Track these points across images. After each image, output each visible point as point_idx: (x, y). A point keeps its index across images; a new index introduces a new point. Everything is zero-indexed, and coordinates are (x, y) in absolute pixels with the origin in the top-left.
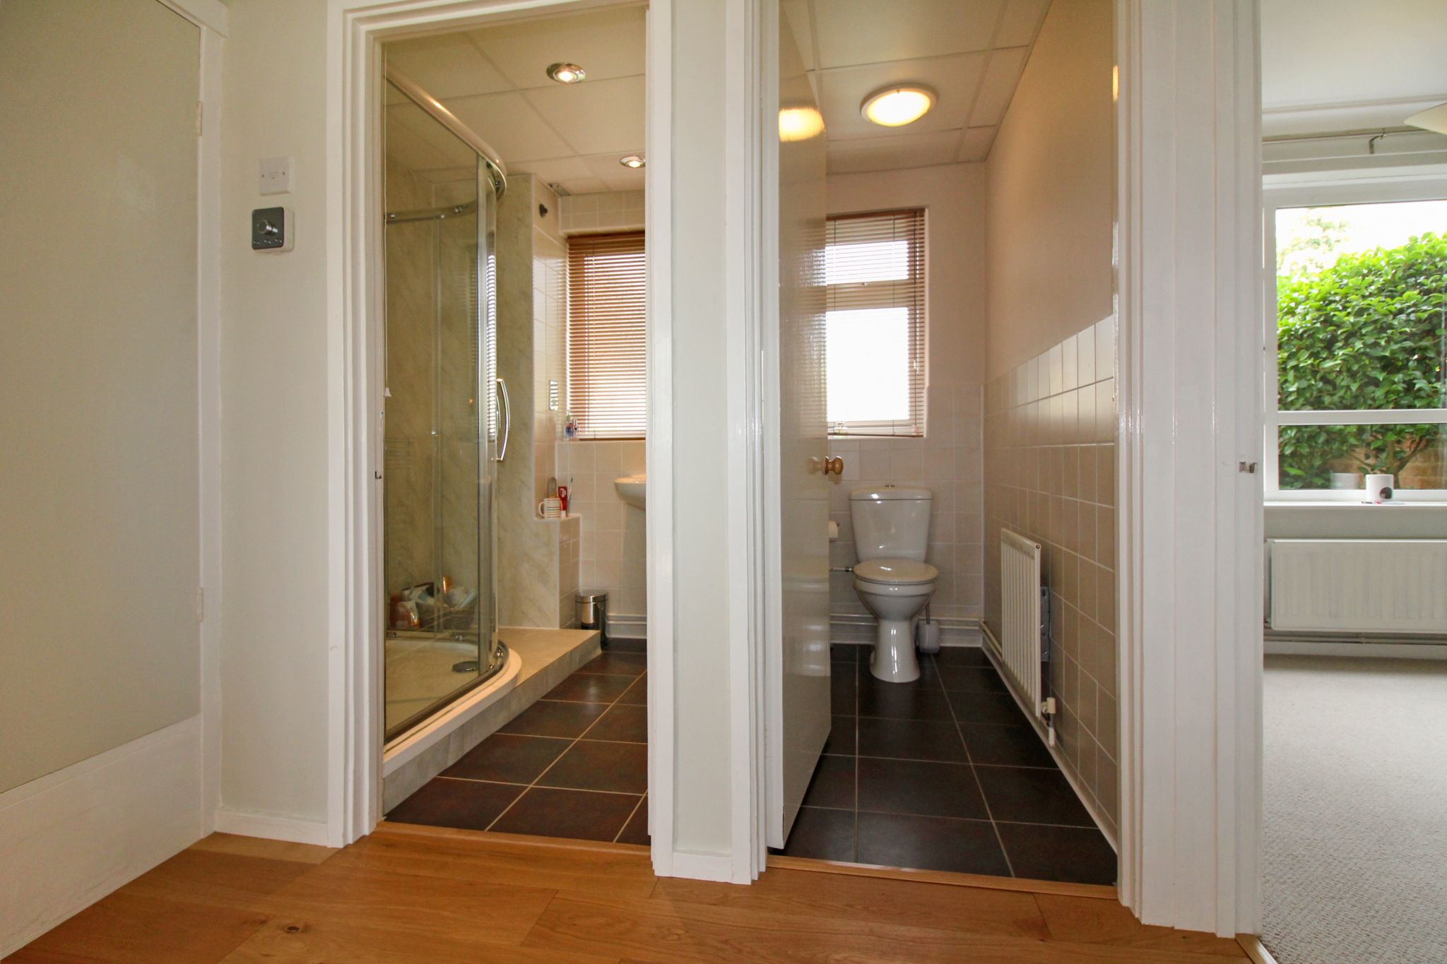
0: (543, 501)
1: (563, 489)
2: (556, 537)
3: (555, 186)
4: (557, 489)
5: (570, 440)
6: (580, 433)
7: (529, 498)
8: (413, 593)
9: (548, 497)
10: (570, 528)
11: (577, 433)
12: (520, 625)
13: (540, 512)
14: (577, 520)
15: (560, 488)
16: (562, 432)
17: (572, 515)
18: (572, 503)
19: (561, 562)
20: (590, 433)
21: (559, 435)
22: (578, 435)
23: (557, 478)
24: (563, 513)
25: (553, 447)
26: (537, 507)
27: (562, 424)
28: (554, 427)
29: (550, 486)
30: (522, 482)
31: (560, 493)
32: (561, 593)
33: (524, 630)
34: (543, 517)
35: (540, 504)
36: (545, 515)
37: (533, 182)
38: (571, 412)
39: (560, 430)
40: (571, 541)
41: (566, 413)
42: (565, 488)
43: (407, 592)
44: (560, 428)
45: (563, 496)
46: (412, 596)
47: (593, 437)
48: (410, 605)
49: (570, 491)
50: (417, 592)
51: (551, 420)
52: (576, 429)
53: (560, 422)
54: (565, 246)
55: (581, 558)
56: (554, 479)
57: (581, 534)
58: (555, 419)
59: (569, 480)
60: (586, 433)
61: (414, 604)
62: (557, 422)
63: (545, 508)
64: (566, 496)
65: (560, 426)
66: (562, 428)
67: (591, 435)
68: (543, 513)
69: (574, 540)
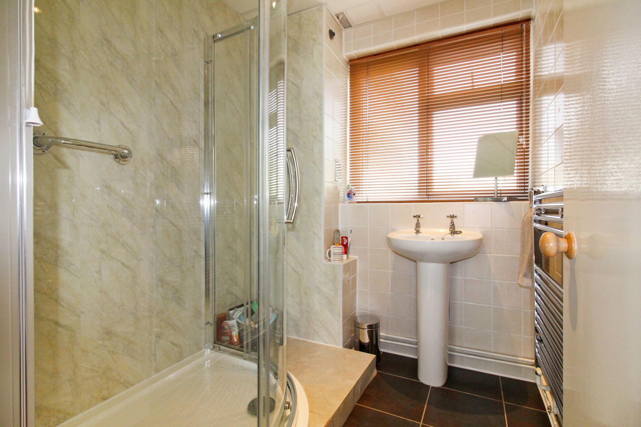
0: (330, 248)
1: (345, 239)
2: (340, 277)
3: (340, 17)
4: (341, 239)
5: (350, 203)
6: (357, 198)
7: (319, 244)
8: (236, 314)
9: (334, 244)
10: (350, 268)
11: (355, 198)
12: (313, 340)
13: (328, 257)
14: (355, 262)
15: (342, 238)
16: (344, 197)
17: (352, 256)
18: (351, 249)
19: (344, 295)
20: (363, 198)
21: (341, 199)
22: (356, 199)
23: (340, 229)
24: (345, 256)
25: (336, 208)
26: (326, 252)
27: (344, 191)
28: (338, 193)
29: (335, 236)
30: (315, 233)
31: (343, 241)
32: (344, 318)
33: (315, 345)
34: (330, 260)
35: (329, 250)
36: (332, 258)
37: (325, 14)
38: (350, 183)
39: (342, 195)
40: (351, 278)
41: (346, 183)
42: (347, 238)
43: (231, 312)
44: (343, 195)
45: (345, 243)
46: (234, 317)
47: (366, 200)
48: (232, 322)
49: (349, 239)
50: (238, 313)
51: (336, 188)
52: (354, 194)
53: (342, 190)
54: (347, 67)
55: (358, 289)
56: (338, 231)
57: (358, 271)
58: (339, 188)
59: (349, 231)
60: (361, 198)
61: (236, 322)
62: (340, 190)
63: (332, 254)
64: (347, 244)
65: (343, 193)
66: (344, 194)
67: (365, 199)
68: (330, 256)
69: (353, 276)
